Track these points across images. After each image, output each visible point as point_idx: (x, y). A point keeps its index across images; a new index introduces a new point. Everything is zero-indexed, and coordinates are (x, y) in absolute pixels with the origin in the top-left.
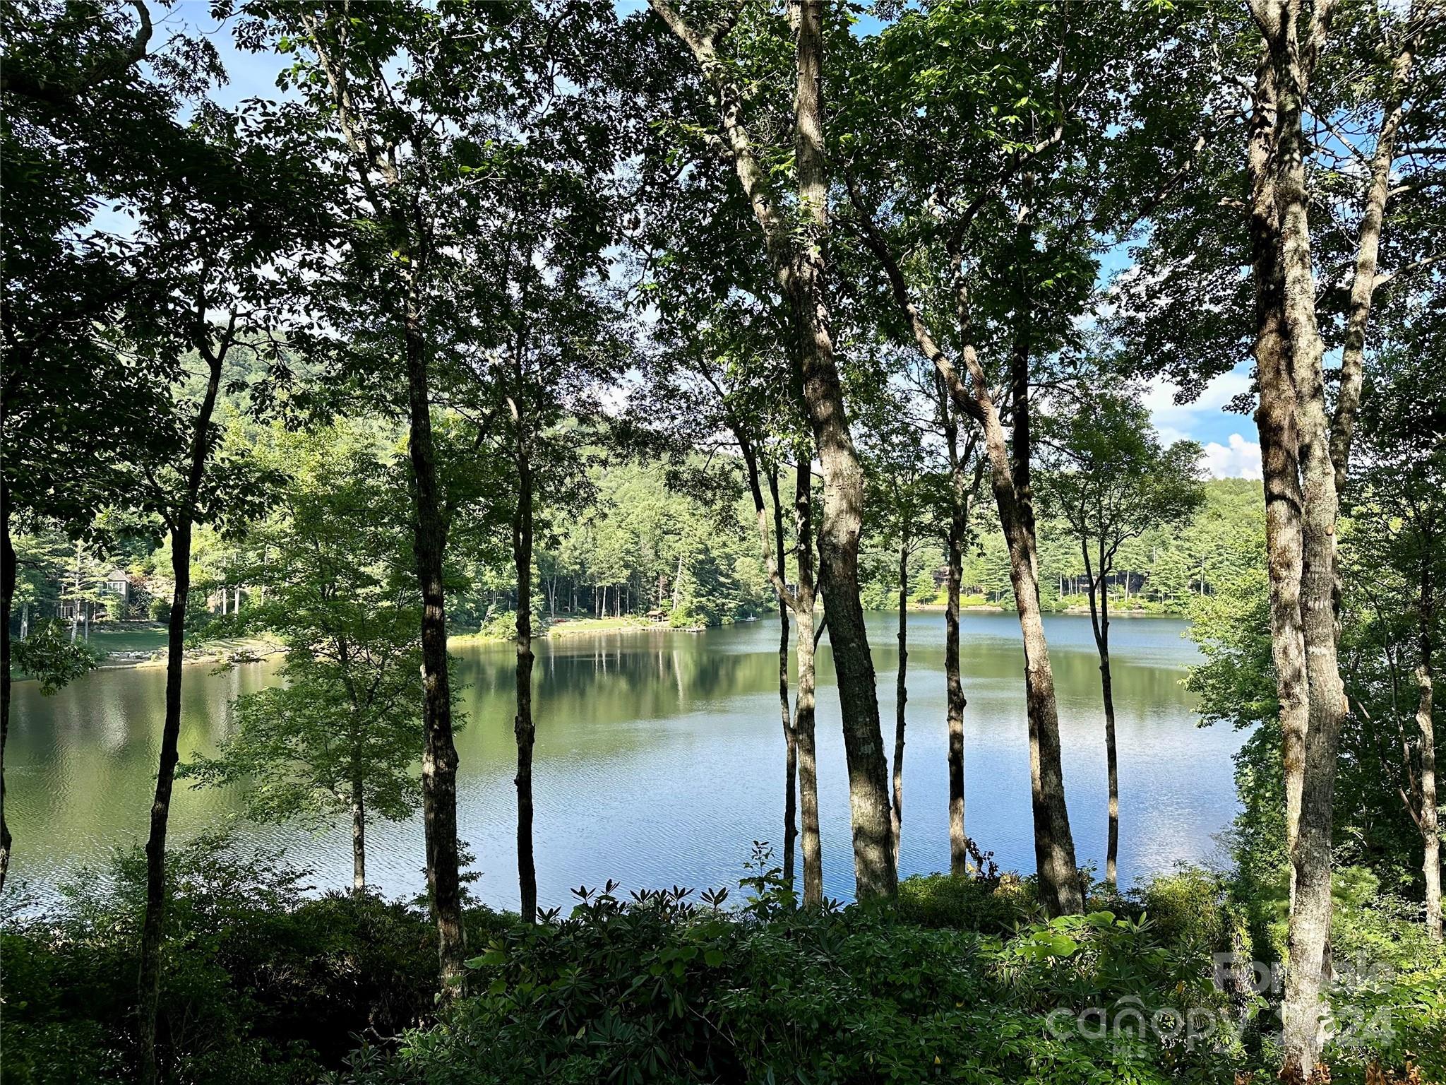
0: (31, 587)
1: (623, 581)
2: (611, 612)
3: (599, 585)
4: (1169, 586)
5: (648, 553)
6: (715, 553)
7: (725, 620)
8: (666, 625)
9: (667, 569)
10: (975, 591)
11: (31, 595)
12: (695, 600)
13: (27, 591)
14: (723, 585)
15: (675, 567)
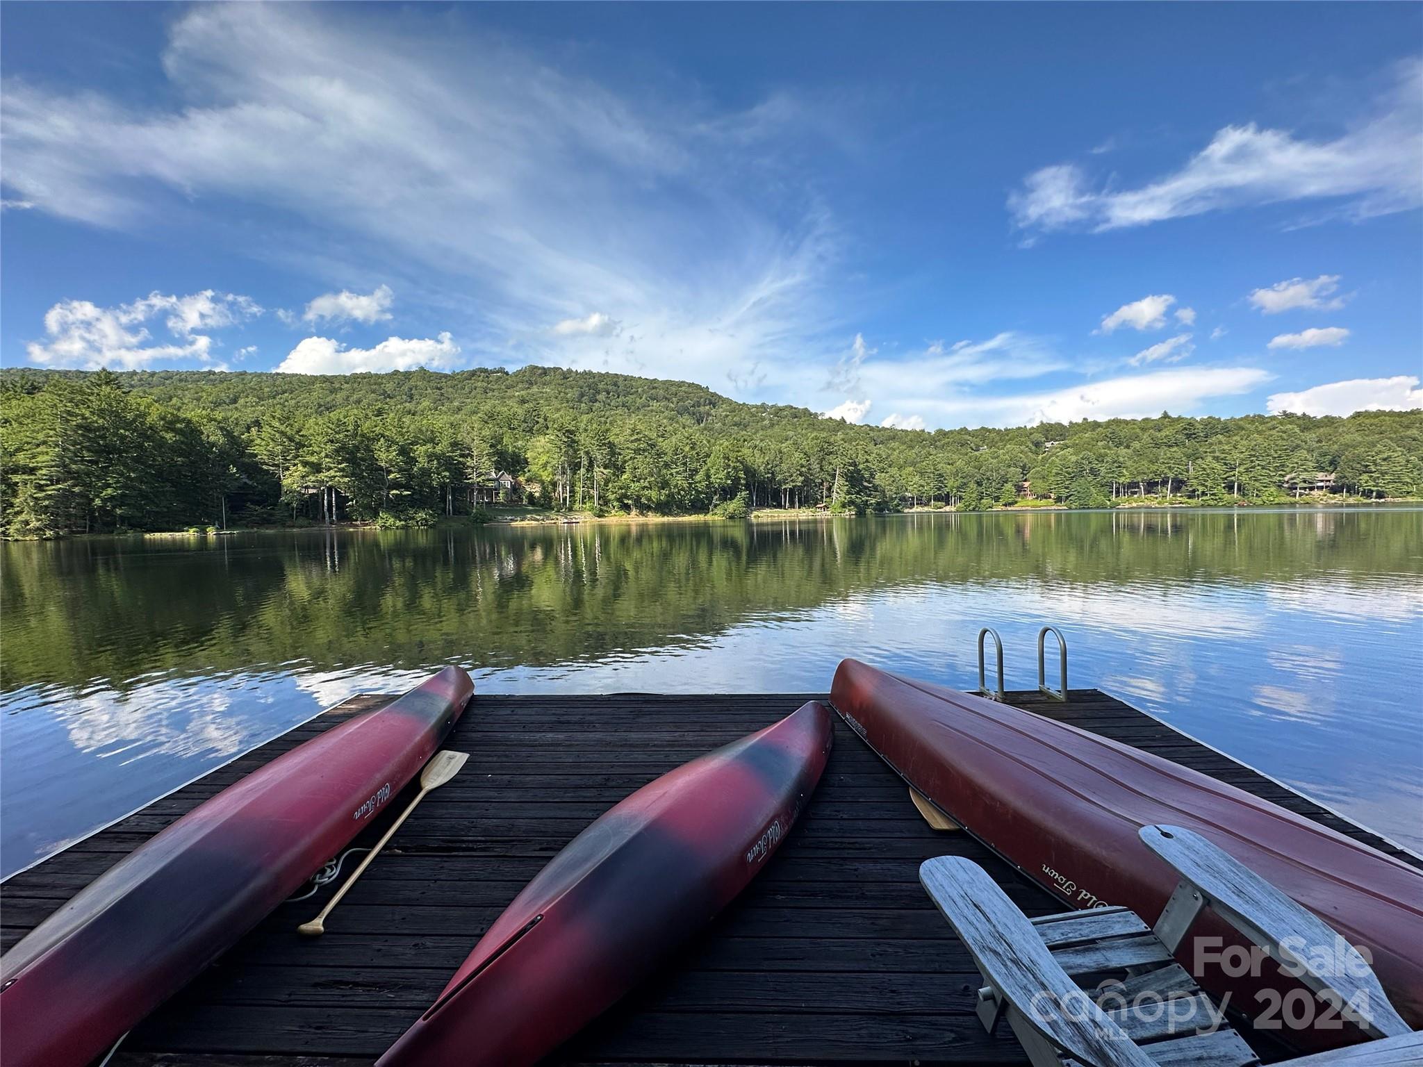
0: (447, 474)
1: (800, 484)
2: (792, 506)
3: (784, 487)
4: (1206, 487)
5: (816, 467)
6: (861, 467)
7: (868, 511)
8: (827, 514)
9: (829, 478)
10: (1046, 498)
11: (448, 478)
12: (847, 497)
13: (445, 476)
14: (867, 488)
15: (834, 476)
